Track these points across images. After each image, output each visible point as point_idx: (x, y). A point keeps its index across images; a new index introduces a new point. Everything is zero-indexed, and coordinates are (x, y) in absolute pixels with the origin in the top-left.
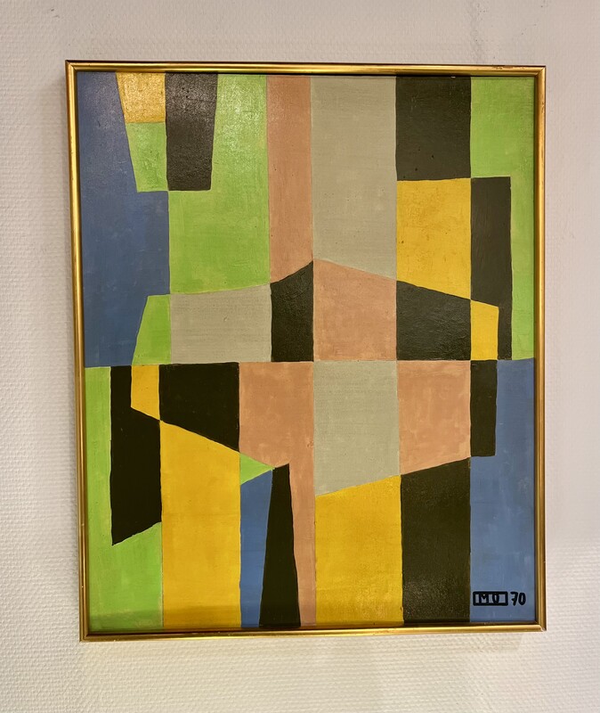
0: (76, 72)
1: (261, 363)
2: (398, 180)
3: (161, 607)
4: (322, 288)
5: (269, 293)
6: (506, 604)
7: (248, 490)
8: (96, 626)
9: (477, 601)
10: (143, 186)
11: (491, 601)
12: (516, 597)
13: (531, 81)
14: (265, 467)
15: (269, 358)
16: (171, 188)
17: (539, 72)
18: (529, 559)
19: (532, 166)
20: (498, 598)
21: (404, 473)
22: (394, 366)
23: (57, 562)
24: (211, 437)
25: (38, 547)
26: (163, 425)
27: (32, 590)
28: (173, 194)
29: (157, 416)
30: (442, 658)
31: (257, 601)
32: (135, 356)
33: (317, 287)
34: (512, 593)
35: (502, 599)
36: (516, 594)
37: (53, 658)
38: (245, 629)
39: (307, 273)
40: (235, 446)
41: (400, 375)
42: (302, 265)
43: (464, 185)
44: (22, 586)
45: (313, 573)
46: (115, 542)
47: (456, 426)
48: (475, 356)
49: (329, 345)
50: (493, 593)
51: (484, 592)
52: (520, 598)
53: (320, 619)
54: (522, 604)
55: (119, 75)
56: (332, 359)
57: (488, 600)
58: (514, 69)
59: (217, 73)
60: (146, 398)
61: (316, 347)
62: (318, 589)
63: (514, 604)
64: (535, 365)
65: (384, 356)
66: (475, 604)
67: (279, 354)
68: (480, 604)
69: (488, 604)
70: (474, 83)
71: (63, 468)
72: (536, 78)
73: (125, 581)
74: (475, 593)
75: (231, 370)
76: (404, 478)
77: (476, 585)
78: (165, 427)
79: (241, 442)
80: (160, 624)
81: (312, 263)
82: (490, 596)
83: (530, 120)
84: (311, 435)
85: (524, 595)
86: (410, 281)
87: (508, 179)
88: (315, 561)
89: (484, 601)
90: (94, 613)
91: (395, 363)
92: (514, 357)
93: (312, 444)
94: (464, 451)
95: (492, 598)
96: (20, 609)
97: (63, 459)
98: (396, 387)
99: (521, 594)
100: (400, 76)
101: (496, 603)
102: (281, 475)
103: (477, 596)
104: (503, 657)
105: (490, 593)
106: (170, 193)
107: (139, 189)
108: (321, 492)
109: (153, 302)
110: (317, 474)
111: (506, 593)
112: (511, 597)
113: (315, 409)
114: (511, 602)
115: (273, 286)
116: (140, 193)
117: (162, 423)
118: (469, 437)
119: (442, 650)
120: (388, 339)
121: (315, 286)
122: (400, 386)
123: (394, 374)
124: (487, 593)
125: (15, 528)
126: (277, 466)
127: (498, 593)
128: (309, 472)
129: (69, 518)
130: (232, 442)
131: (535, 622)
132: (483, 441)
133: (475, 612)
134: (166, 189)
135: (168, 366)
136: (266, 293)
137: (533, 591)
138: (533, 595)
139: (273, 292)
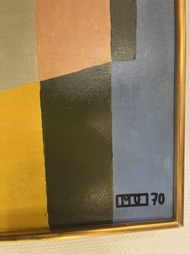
6: (147, 204)
9: (120, 203)
11: (133, 202)
12: (156, 197)
18: (168, 163)
20: (139, 200)
21: (44, 79)
34: (152, 194)
35: (143, 200)
36: (156, 194)
50: (135, 195)
51: (127, 195)
52: (160, 198)
54: (161, 203)
57: (129, 201)
63: (154, 204)
66: (118, 206)
68: (123, 206)
69: (130, 205)
74: (117, 196)
82: (132, 198)
89: (126, 203)
95: (133, 200)
99: (162, 195)
101: (137, 204)
103: (120, 199)
105: (132, 195)
111: (147, 195)
112: (151, 197)
114: (151, 202)
118: (109, 40)
124: (129, 196)
127: (139, 195)
131: (173, 219)
137: (172, 191)
138: (171, 195)
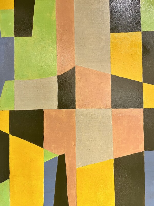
1: (53, 110)
2: (111, 32)
4: (79, 77)
5: (57, 80)
7: (47, 164)
15: (57, 108)
21: (115, 158)
22: (110, 111)
24: (31, 142)
26: (11, 136)
29: (8, 132)
33: (77, 77)
39: (73, 71)
40: (42, 146)
41: (113, 115)
42: (71, 68)
47: (138, 137)
49: (82, 102)
56: (84, 108)
60: (3, 125)
61: (76, 103)
65: (106, 107)
67: (61, 106)
75: (40, 113)
76: (115, 160)
79: (44, 144)
81: (75, 67)
84: (75, 141)
88: (76, 197)
91: (110, 109)
93: (75, 145)
94: (141, 148)
98: (111, 120)
102: (62, 159)
106: (15, 37)
107: (2, 37)
108: (79, 165)
109: (7, 84)
110: (77, 158)
113: (76, 129)
115: (58, 76)
117: (10, 136)
118: (143, 142)
120: (107, 99)
121: (76, 77)
122: (113, 120)
123: (110, 114)
126: (60, 155)
128: (74, 157)
130: (40, 144)
134: (13, 36)
135: (13, 111)
136: (55, 80)
139: (58, 79)
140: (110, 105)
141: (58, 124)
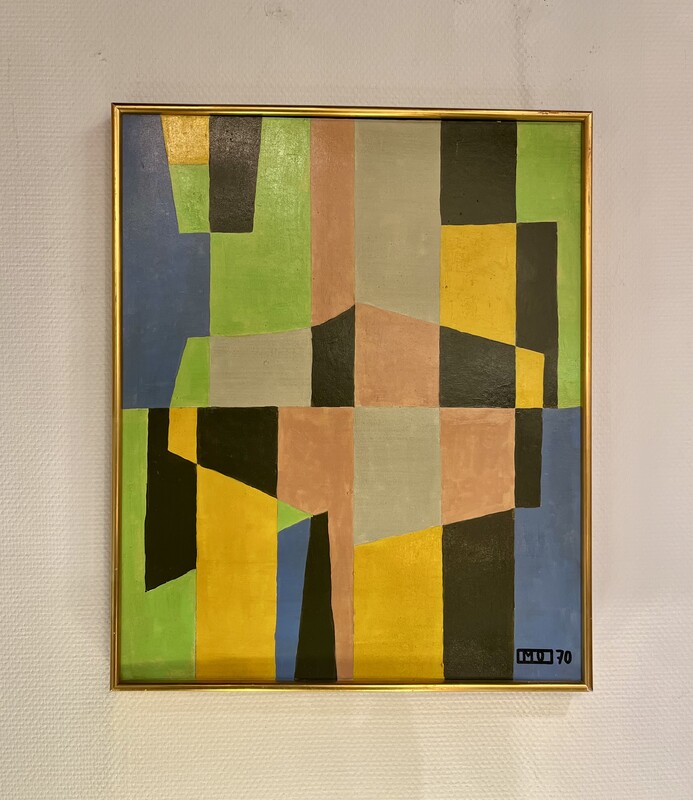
0: (121, 114)
1: (301, 408)
2: (442, 224)
3: (193, 658)
4: (364, 332)
5: (310, 336)
6: (551, 662)
7: (285, 537)
8: (127, 675)
9: (521, 659)
10: (185, 226)
11: (535, 659)
12: (562, 655)
13: (578, 126)
14: (302, 515)
15: (309, 403)
16: (214, 229)
17: (586, 117)
18: (575, 616)
19: (579, 211)
20: (543, 655)
21: (446, 523)
22: (436, 414)
23: (89, 610)
24: (248, 482)
25: (70, 594)
26: (200, 469)
27: (62, 638)
28: (215, 236)
29: (194, 460)
30: (486, 722)
31: (292, 653)
32: (174, 398)
33: (359, 331)
34: (558, 651)
35: (547, 657)
36: (562, 652)
37: (81, 711)
38: (280, 682)
39: (348, 317)
40: (272, 491)
41: (443, 423)
42: (344, 309)
43: (510, 229)
44: (52, 634)
45: (351, 627)
46: (148, 589)
47: (500, 475)
48: (520, 404)
49: (370, 390)
50: (538, 651)
51: (529, 650)
52: (566, 656)
53: (357, 674)
54: (568, 662)
55: (164, 118)
56: (373, 405)
57: (532, 658)
58: (560, 114)
59: (261, 116)
60: (183, 442)
61: (357, 392)
62: (356, 643)
63: (560, 663)
64: (581, 415)
65: (426, 403)
66: (519, 662)
67: (319, 399)
68: (524, 662)
69: (532, 662)
70: (521, 128)
71: (97, 513)
72: (583, 123)
73: (157, 629)
74: (519, 650)
75: (271, 413)
76: (446, 528)
77: (519, 642)
78: (201, 471)
79: (279, 488)
80: (192, 676)
81: (354, 307)
82: (535, 654)
83: (578, 166)
84: (351, 483)
85: (569, 653)
86: (453, 327)
87: (554, 225)
88: (353, 613)
89: (528, 659)
90: (125, 661)
91: (438, 409)
92: (561, 405)
93: (351, 491)
94: (508, 502)
95: (536, 656)
96: (50, 658)
97: (98, 504)
98: (438, 434)
99: (567, 652)
100: (444, 120)
101: (541, 661)
102: (319, 524)
103: (521, 653)
104: (550, 723)
105: (535, 650)
106: (211, 234)
107: (181, 231)
108: (360, 541)
109: (192, 344)
110: (356, 524)
111: (551, 651)
112: (556, 655)
113: (355, 456)
114: (556, 660)
115: (314, 329)
116: (182, 234)
117: (199, 467)
118: (513, 487)
119: (486, 713)
120: (430, 385)
121: (356, 330)
122: (442, 434)
123: (437, 421)
124: (532, 651)
125: (47, 573)
126: (315, 514)
127: (542, 651)
128: (348, 521)
129: (102, 564)
130: (270, 487)
131: (582, 681)
132: (528, 491)
133: (518, 670)
134: (208, 231)
135: (207, 409)
136: (308, 335)
137: (579, 649)
138: (579, 653)
139: (314, 336)
140: (438, 399)
141: (311, 443)
